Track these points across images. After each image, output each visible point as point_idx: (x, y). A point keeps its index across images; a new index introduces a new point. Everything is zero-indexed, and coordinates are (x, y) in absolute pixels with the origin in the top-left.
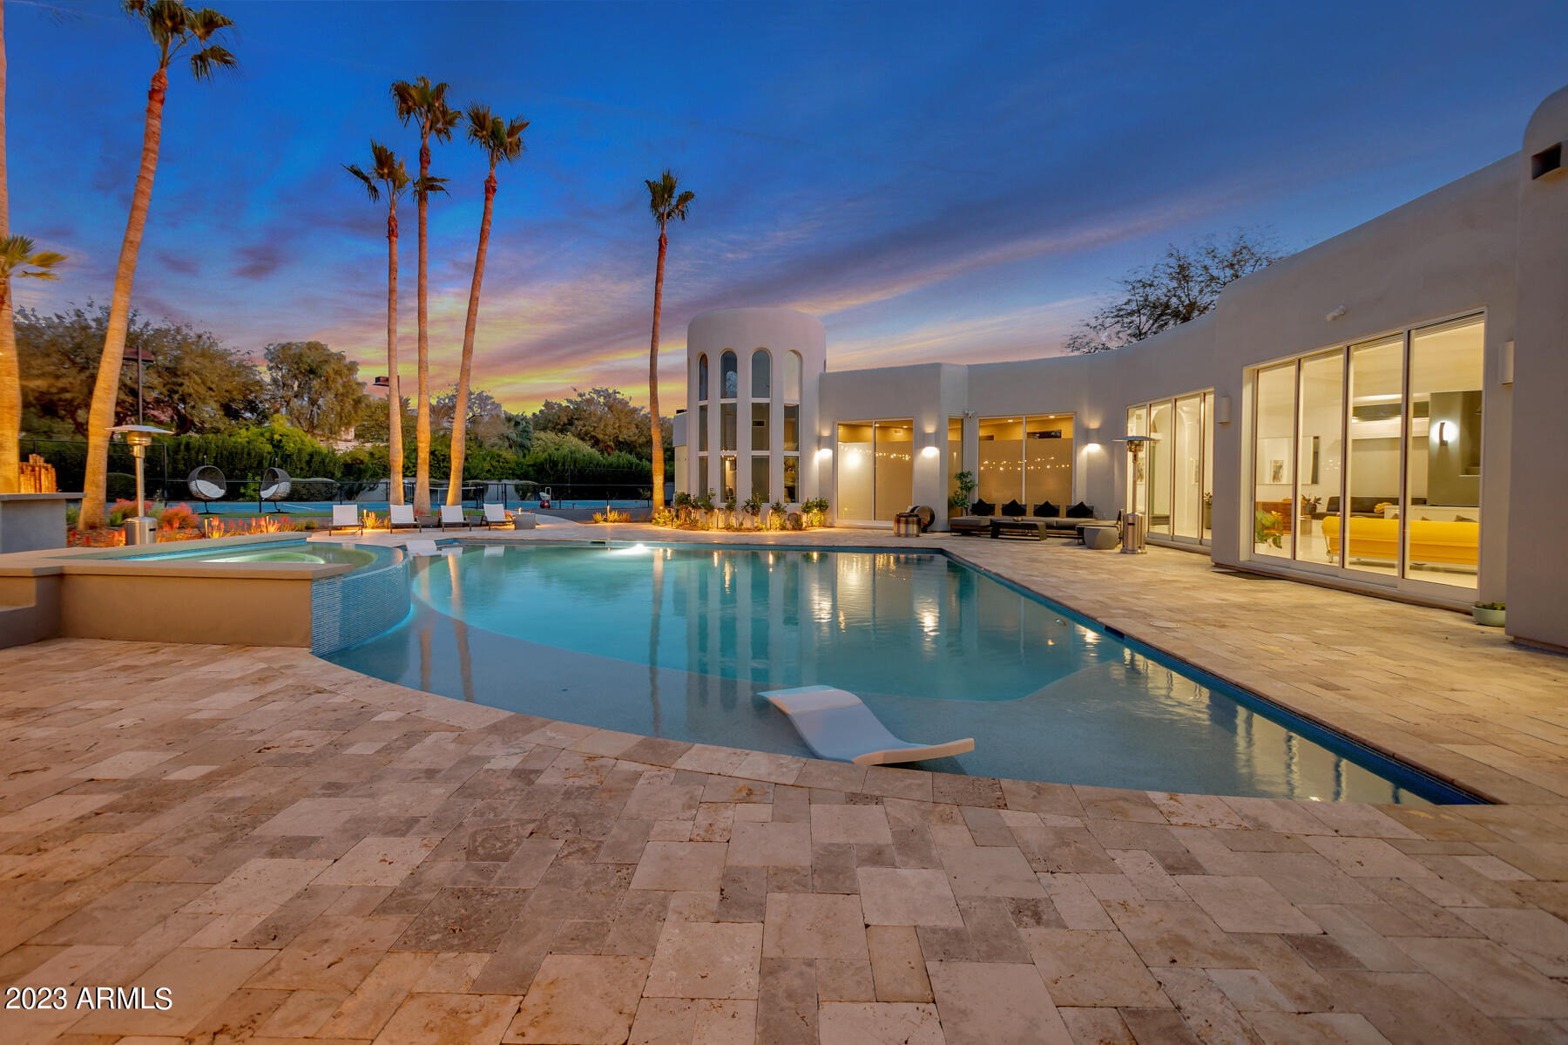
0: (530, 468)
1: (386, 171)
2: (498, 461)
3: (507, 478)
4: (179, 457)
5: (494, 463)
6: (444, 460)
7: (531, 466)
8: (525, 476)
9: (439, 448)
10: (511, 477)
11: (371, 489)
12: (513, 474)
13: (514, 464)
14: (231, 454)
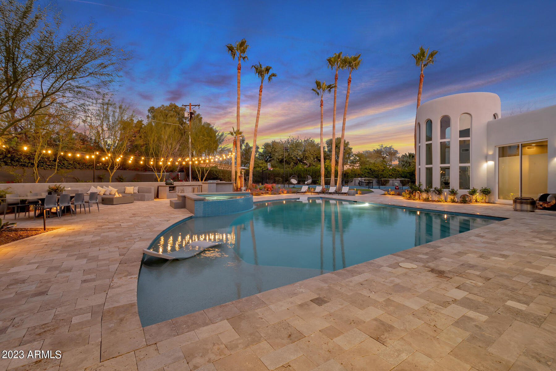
0: (408, 174)
1: (319, 87)
2: (395, 171)
3: (398, 178)
4: (305, 173)
5: (393, 172)
6: (374, 172)
7: (409, 173)
8: (406, 177)
9: (372, 167)
10: (400, 177)
11: (351, 182)
12: (401, 176)
13: (402, 172)
14: (315, 172)
